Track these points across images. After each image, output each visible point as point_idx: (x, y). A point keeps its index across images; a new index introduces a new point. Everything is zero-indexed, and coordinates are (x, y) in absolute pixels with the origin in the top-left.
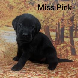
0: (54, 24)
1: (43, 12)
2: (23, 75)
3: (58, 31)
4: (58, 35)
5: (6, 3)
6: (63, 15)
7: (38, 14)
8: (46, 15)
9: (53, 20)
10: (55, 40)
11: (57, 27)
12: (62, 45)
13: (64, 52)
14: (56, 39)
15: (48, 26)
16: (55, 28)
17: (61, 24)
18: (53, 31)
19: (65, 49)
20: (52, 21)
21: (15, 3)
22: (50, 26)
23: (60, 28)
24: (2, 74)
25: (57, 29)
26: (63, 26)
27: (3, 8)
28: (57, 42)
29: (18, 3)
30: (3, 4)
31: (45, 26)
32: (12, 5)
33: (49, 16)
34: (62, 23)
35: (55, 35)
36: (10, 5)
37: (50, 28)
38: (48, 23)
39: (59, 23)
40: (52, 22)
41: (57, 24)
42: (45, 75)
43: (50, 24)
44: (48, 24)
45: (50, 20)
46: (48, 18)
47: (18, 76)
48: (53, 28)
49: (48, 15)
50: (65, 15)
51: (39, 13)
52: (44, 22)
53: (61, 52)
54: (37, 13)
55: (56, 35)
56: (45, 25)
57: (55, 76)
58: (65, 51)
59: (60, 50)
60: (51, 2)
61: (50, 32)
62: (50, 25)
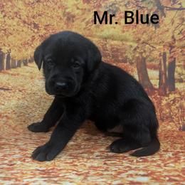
0: (156, 54)
1: (134, 30)
2: (113, 162)
3: (163, 69)
4: (164, 77)
5: (59, 8)
6: (173, 37)
7: (124, 34)
8: (140, 35)
9: (152, 47)
10: (157, 87)
11: (160, 62)
12: (172, 97)
13: (176, 111)
14: (160, 84)
15: (144, 59)
16: (157, 63)
17: (168, 55)
18: (154, 68)
19: (178, 105)
20: (152, 49)
21: (78, 8)
22: (148, 59)
23: (167, 63)
24: (71, 163)
25: (160, 64)
26: (173, 59)
27: (53, 18)
28: (162, 91)
29: (85, 9)
30: (54, 9)
31: (138, 58)
32: (72, 13)
33: (147, 39)
34: (170, 53)
35: (158, 77)
36: (69, 13)
37: (148, 63)
38: (145, 51)
39: (165, 54)
40: (151, 52)
41: (160, 55)
42: (154, 159)
43: (147, 54)
44: (144, 55)
45: (147, 46)
46: (143, 43)
47: (105, 164)
48: (154, 63)
49: (144, 37)
50: (177, 39)
51: (127, 31)
52: (135, 49)
53: (171, 111)
54: (124, 32)
55: (160, 76)
56: (137, 55)
57: (176, 162)
58: (177, 108)
59: (169, 105)
60: (151, 10)
61: (148, 70)
62: (148, 56)
